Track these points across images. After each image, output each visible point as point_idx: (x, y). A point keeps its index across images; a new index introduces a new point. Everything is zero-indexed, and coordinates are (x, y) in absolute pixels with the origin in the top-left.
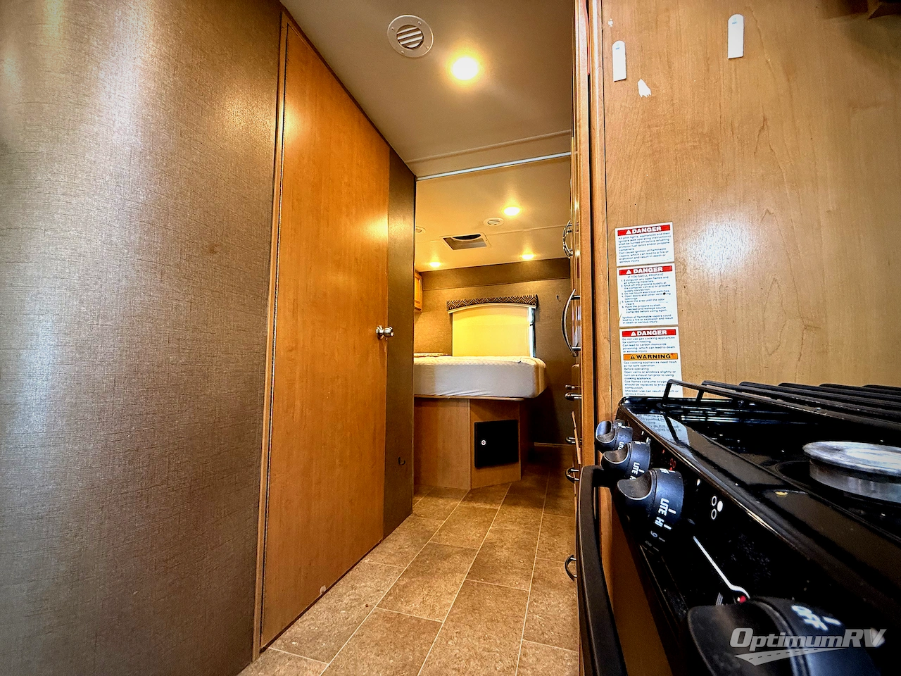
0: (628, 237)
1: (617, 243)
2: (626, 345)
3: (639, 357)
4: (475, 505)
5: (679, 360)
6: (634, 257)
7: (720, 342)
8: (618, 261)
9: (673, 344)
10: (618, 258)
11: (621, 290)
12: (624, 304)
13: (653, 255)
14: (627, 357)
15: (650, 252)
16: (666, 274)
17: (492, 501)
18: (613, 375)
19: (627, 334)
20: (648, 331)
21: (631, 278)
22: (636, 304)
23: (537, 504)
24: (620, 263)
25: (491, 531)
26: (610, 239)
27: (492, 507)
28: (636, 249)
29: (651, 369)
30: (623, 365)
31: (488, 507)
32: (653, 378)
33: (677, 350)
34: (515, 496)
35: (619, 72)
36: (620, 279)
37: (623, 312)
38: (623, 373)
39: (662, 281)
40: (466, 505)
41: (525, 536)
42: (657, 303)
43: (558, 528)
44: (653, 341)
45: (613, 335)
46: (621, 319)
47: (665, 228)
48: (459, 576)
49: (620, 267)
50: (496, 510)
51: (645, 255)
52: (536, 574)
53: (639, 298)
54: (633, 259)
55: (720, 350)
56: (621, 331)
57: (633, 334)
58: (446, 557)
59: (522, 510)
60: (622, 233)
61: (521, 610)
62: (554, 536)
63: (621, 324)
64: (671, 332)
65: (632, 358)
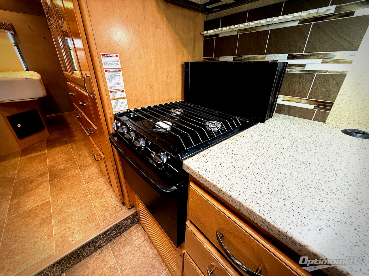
0: (105, 57)
1: (102, 60)
2: (112, 96)
3: (116, 99)
4: (32, 155)
5: (126, 99)
6: (109, 65)
7: (135, 93)
8: (104, 67)
9: (124, 94)
10: (103, 65)
11: (107, 77)
12: (109, 82)
13: (115, 65)
14: (112, 99)
15: (113, 64)
16: (119, 72)
17: (40, 150)
18: (110, 106)
19: (111, 92)
20: (117, 91)
21: (109, 73)
22: (112, 82)
23: (66, 143)
24: (105, 67)
25: (49, 162)
26: (99, 57)
27: (42, 153)
28: (109, 62)
29: (120, 102)
30: (112, 102)
31: (39, 153)
32: (120, 105)
33: (125, 96)
34: (51, 144)
36: (106, 73)
37: (109, 85)
38: (112, 105)
39: (119, 74)
40: (24, 158)
41: (67, 156)
42: (118, 82)
43: (79, 148)
44: (119, 94)
45: (107, 93)
46: (109, 88)
47: (117, 56)
48: (45, 184)
49: (105, 69)
50: (46, 153)
51: (112, 65)
52: (80, 166)
53: (113, 80)
54: (109, 66)
55: (135, 95)
56: (109, 91)
57: (113, 92)
58: (32, 181)
59: (59, 148)
60: (103, 55)
61: (80, 178)
62: (79, 151)
63: (109, 89)
64: (123, 91)
65: (114, 100)
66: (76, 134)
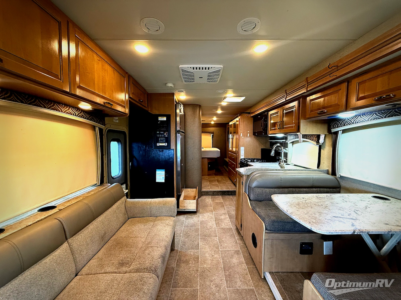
31: (213, 176)
35: (241, 136)
59: (219, 176)
66: (224, 173)
